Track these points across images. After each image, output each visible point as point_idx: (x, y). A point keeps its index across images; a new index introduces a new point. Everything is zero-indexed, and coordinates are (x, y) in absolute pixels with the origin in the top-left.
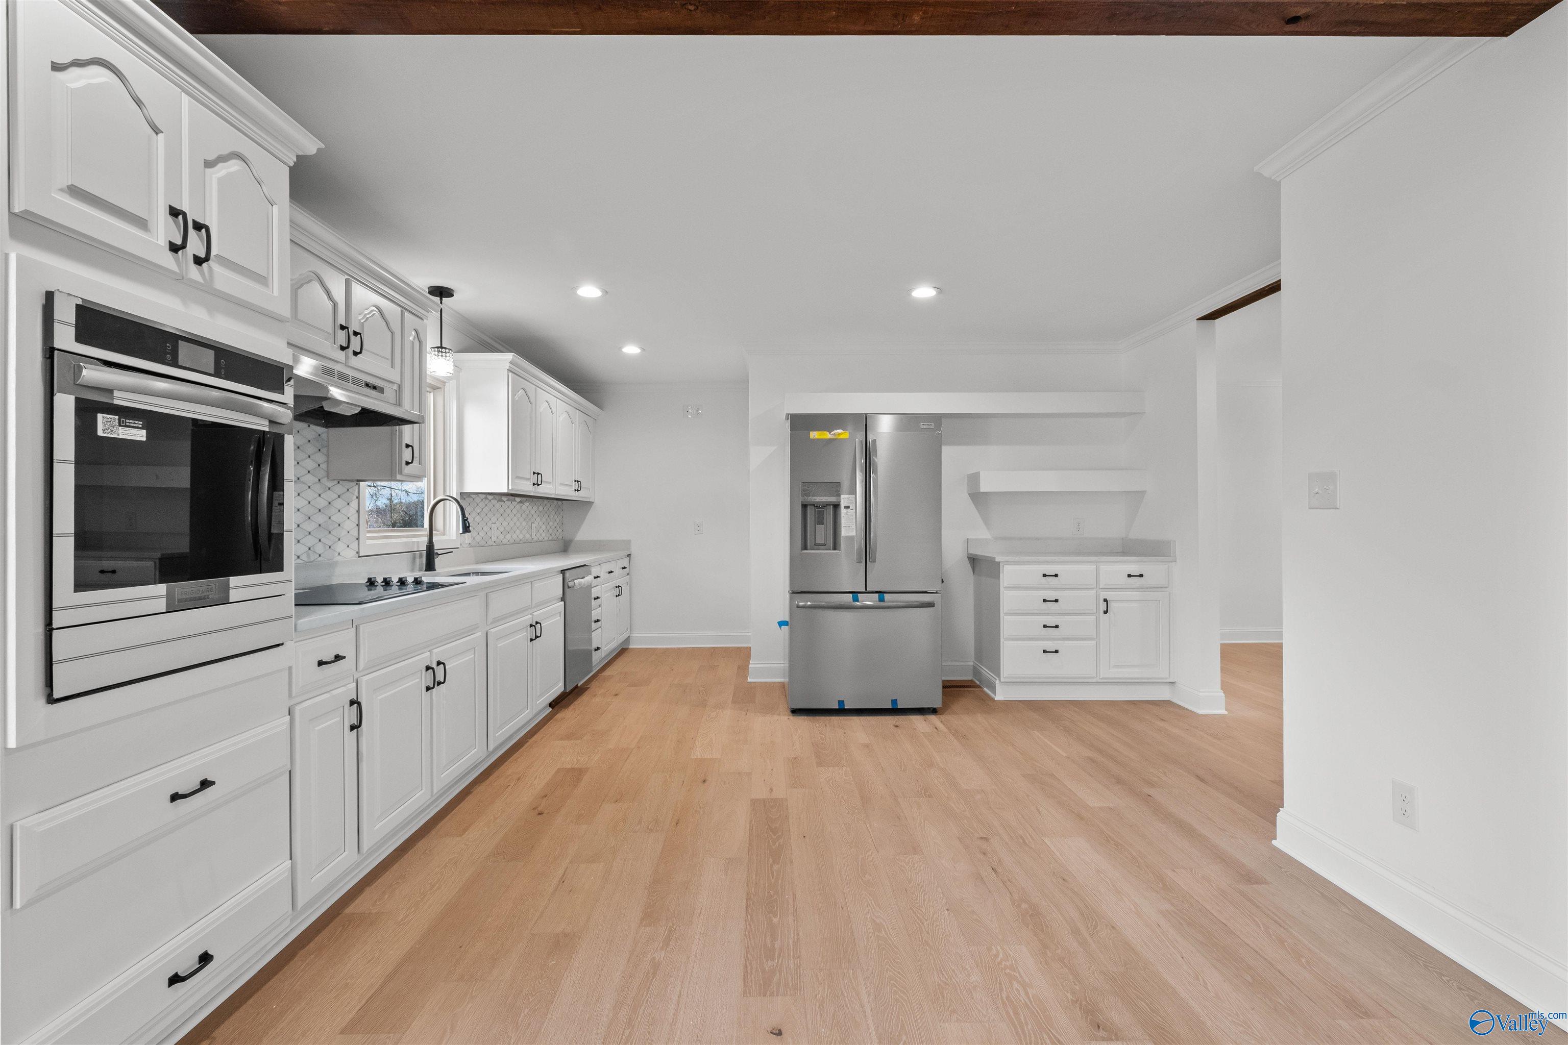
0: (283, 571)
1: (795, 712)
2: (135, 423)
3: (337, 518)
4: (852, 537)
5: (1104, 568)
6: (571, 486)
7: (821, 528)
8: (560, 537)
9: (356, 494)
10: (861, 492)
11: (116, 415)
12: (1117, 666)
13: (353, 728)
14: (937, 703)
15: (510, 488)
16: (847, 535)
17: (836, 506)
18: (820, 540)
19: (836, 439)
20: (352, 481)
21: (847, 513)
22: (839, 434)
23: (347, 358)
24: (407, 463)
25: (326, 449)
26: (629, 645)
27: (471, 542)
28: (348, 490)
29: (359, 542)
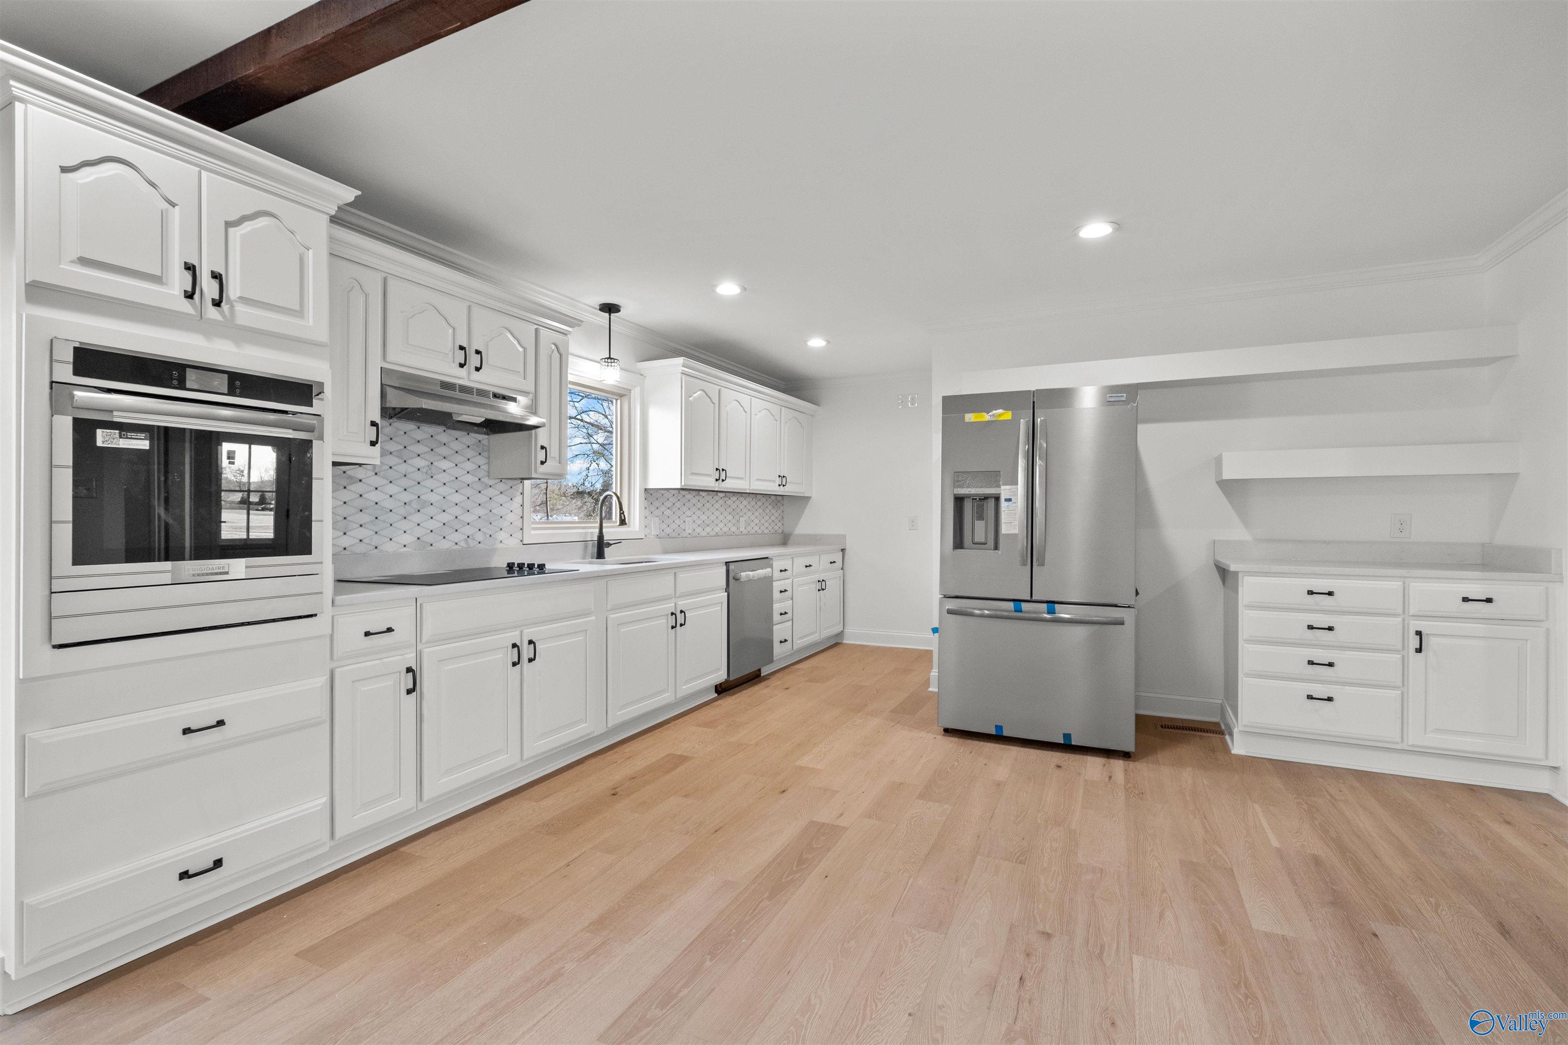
0: (311, 554)
1: (947, 731)
2: (137, 436)
3: (498, 511)
4: (1015, 535)
5: (1416, 587)
6: (774, 481)
7: (980, 525)
8: (780, 531)
9: (521, 491)
10: (1023, 481)
11: (116, 430)
12: (1437, 730)
13: (409, 692)
14: (1129, 745)
15: (683, 484)
16: (1009, 532)
17: (997, 499)
18: (980, 537)
19: (996, 421)
20: (516, 479)
21: (1008, 506)
22: (1000, 415)
23: (469, 373)
24: (542, 463)
25: (486, 453)
26: (843, 640)
27: (658, 534)
28: (511, 487)
29: (523, 532)
